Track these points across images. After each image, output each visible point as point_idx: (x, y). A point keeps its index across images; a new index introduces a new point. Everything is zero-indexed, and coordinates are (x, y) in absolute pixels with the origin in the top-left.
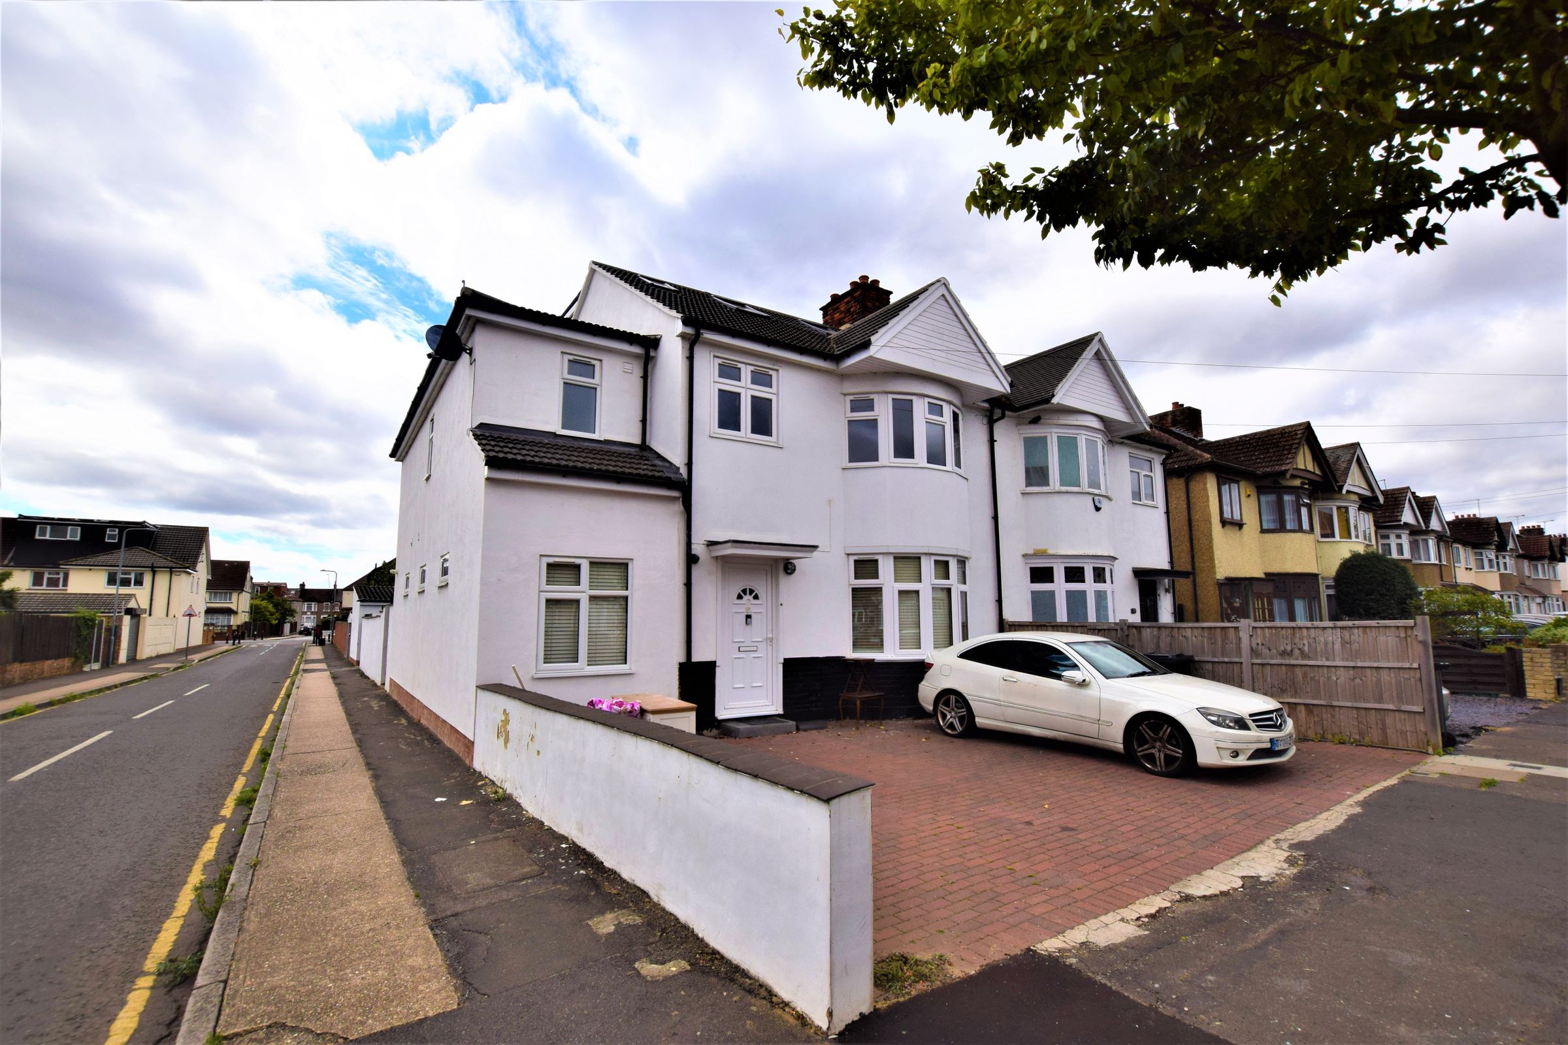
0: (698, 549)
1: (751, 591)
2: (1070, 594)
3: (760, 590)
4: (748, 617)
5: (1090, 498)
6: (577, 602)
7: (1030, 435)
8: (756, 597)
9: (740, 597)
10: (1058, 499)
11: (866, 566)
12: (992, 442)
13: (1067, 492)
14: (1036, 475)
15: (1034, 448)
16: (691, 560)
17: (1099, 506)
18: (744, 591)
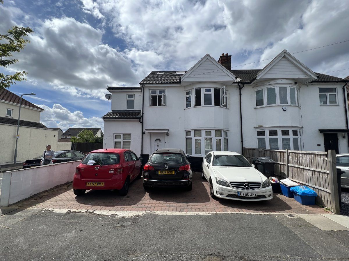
0: (144, 131)
1: (159, 140)
2: (283, 139)
3: (160, 139)
4: (158, 145)
5: (281, 107)
6: (120, 142)
7: (258, 90)
8: (160, 141)
9: (156, 141)
10: (266, 109)
11: (188, 133)
12: (240, 94)
13: (270, 106)
14: (259, 102)
15: (259, 93)
16: (143, 133)
17: (285, 109)
18: (157, 140)
